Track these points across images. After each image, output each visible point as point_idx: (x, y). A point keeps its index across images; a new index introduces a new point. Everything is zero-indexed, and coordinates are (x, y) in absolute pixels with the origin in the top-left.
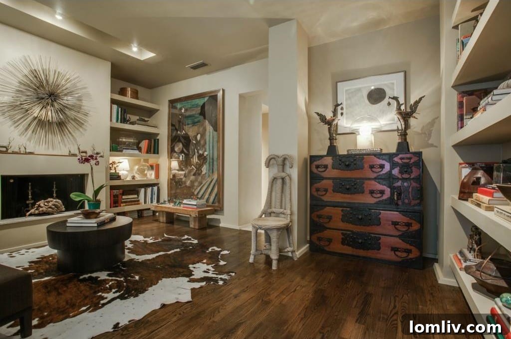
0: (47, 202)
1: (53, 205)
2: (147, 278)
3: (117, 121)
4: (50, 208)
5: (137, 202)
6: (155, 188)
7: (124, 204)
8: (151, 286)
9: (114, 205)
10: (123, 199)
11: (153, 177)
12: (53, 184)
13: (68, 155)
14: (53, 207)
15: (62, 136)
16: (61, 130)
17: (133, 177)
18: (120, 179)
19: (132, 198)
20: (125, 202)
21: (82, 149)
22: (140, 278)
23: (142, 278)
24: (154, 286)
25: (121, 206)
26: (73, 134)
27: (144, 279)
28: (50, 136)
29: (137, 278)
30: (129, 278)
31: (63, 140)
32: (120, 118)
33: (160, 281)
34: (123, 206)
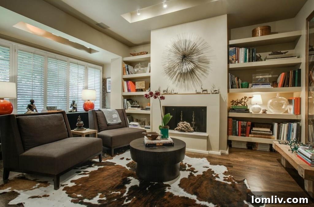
0: (183, 123)
1: (185, 126)
3: (245, 61)
4: (183, 127)
5: (268, 136)
6: (294, 125)
7: (253, 135)
9: (242, 134)
10: (253, 131)
11: (291, 112)
12: (193, 113)
13: (195, 93)
14: (185, 127)
15: (193, 81)
16: (192, 77)
17: (265, 112)
18: (249, 112)
19: (263, 131)
20: (254, 134)
21: (204, 89)
25: (249, 136)
26: (200, 79)
28: (186, 82)
31: (193, 83)
32: (247, 58)
34: (251, 137)
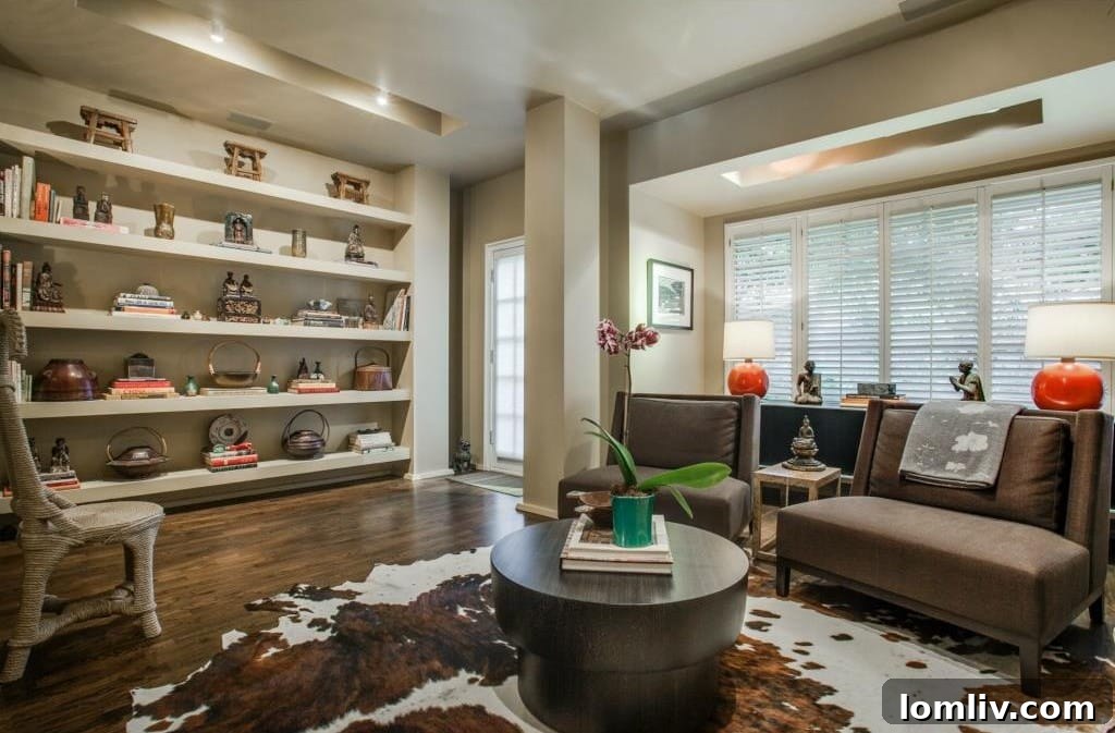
2: (439, 609)
8: (431, 591)
22: (454, 610)
23: (450, 610)
24: (427, 590)
27: (447, 608)
29: (461, 612)
30: (478, 612)
33: (415, 599)
